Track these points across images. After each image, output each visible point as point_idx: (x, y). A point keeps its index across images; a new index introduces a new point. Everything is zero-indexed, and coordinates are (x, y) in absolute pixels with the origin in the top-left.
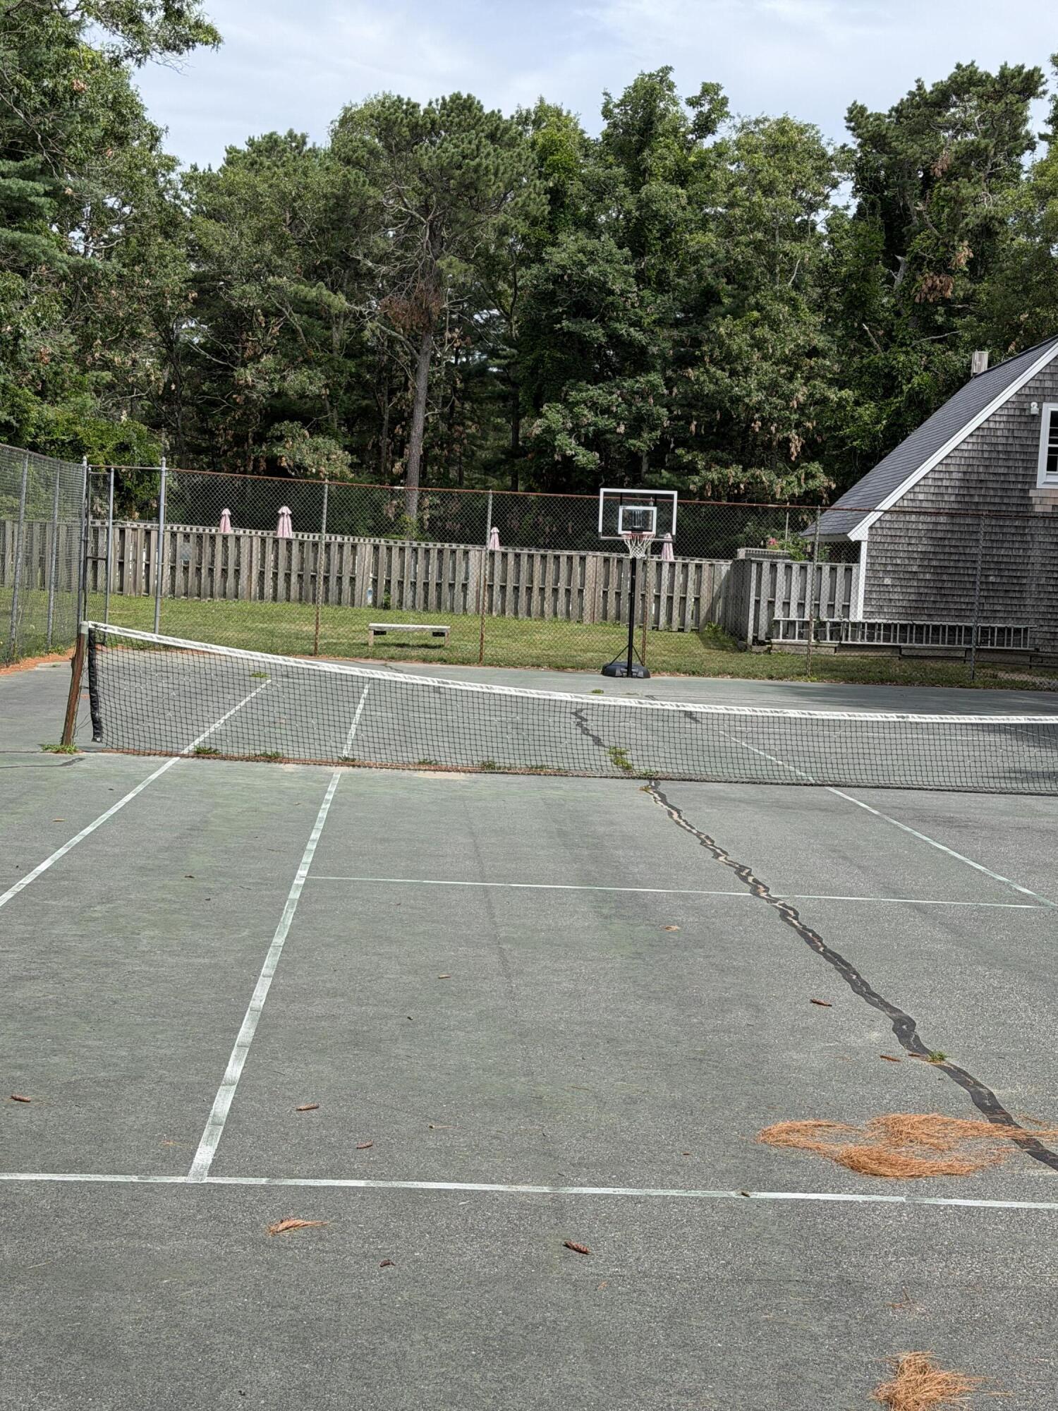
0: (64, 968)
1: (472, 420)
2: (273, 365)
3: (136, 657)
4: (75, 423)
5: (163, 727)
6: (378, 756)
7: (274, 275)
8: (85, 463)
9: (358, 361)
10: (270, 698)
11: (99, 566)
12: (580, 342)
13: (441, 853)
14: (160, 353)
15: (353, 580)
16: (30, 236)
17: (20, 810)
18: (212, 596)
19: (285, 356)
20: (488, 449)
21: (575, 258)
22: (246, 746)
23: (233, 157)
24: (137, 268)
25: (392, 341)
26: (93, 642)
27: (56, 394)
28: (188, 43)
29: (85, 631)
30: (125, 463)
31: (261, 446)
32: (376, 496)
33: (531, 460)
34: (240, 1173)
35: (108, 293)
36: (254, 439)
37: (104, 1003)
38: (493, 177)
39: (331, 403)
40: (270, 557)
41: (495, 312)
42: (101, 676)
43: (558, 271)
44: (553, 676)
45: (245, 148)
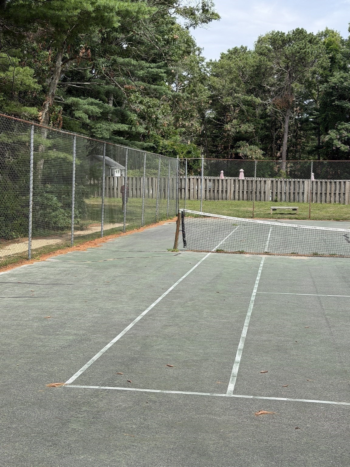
0: (180, 322)
1: (304, 137)
2: (236, 123)
3: (197, 220)
4: (174, 145)
5: (206, 243)
6: (277, 251)
7: (236, 93)
8: (178, 158)
9: (265, 120)
10: (240, 232)
11: (182, 191)
12: (341, 108)
13: (302, 284)
14: (200, 121)
15: (265, 192)
16: (160, 87)
17: (162, 270)
18: (218, 199)
19: (240, 120)
20: (309, 146)
21: (340, 80)
22: (233, 249)
23: (223, 56)
24: (192, 94)
25: (276, 112)
26: (183, 215)
27: (168, 136)
28: (210, 20)
29: (180, 212)
30: (189, 157)
31: (233, 150)
32: (271, 164)
33: (325, 150)
34: (244, 394)
35: (183, 103)
36: (230, 148)
37: (194, 334)
38: (310, 55)
39: (256, 134)
40: (237, 186)
41: (312, 100)
42: (185, 226)
43: (333, 85)
44: (335, 223)
45: (226, 53)
